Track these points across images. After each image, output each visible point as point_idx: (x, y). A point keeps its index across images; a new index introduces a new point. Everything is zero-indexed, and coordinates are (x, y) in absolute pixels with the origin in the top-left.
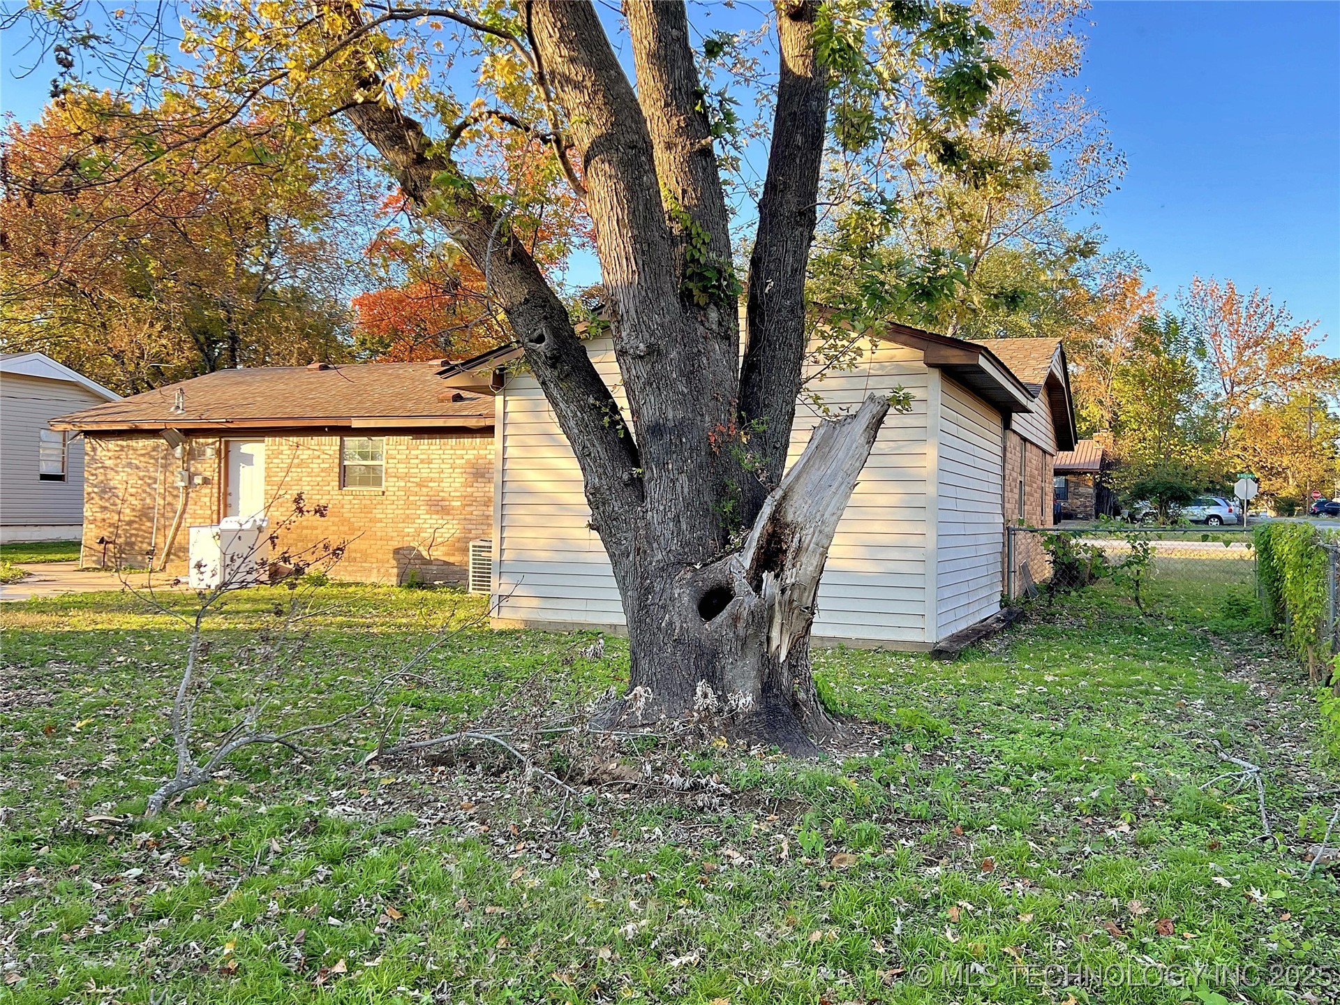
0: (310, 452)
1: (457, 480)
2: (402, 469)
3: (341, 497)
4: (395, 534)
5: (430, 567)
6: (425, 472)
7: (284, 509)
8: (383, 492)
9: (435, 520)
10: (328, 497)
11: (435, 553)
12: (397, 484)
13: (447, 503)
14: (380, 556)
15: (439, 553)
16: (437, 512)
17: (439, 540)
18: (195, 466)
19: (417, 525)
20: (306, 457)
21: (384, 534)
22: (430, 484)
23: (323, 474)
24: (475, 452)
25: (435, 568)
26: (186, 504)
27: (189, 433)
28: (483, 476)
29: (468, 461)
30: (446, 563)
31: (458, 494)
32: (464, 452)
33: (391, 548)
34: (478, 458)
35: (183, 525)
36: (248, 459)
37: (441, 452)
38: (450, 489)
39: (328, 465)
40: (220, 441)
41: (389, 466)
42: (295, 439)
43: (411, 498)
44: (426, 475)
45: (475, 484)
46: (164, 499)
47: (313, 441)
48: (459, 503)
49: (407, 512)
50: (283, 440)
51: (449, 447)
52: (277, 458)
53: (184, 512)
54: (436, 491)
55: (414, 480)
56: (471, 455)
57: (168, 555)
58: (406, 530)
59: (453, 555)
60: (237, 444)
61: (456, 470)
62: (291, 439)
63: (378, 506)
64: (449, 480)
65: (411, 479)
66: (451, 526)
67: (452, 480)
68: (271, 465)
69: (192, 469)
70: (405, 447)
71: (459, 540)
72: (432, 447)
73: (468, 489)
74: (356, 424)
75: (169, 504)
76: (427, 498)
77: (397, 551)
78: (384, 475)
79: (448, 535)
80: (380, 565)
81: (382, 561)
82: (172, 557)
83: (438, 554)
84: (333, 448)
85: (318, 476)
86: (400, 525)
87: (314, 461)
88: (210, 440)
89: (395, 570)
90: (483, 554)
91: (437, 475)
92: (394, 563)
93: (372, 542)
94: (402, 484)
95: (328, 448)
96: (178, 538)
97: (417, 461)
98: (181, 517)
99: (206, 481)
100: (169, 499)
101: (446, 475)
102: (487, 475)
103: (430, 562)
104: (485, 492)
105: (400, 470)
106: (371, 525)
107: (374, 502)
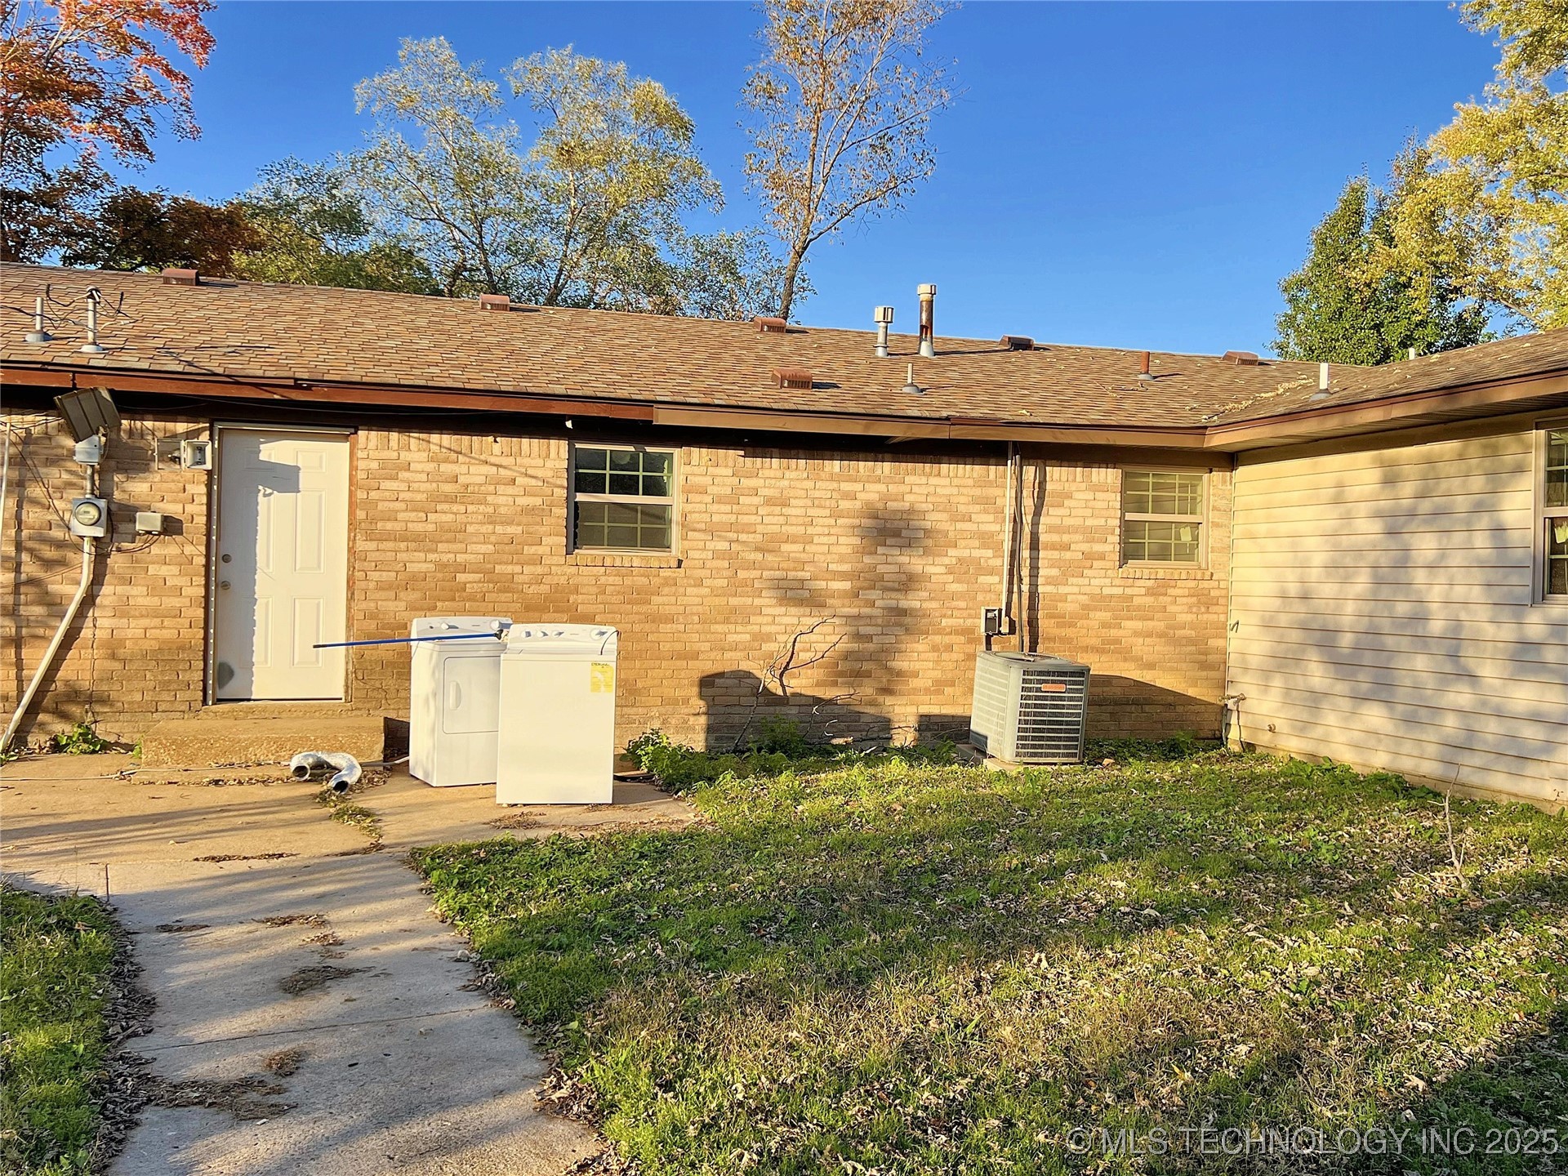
0: (486, 469)
1: (842, 540)
2: (722, 514)
3: (574, 570)
4: (706, 646)
5: (785, 710)
6: (772, 523)
7: (417, 595)
8: (680, 562)
9: (791, 618)
10: (539, 570)
11: (793, 683)
12: (710, 545)
13: (822, 584)
14: (668, 692)
15: (804, 682)
16: (801, 602)
17: (804, 656)
18: (133, 489)
19: (756, 628)
20: (481, 479)
21: (678, 646)
22: (785, 547)
23: (524, 519)
24: (882, 487)
25: (794, 710)
26: (97, 580)
27: (133, 403)
28: (896, 533)
29: (868, 504)
30: (817, 701)
31: (846, 567)
32: (859, 487)
33: (697, 676)
34: (885, 498)
35: (86, 633)
36: (285, 479)
37: (810, 484)
38: (829, 558)
39: (538, 501)
40: (211, 429)
41: (689, 507)
42: (447, 439)
43: (742, 574)
44: (776, 529)
45: (880, 550)
46: (17, 569)
47: (496, 447)
48: (846, 585)
49: (733, 601)
50: (414, 439)
51: (823, 475)
52: (395, 478)
53: (89, 601)
54: (796, 561)
55: (750, 538)
56: (872, 493)
57: (33, 709)
58: (730, 638)
59: (835, 684)
60: (252, 439)
61: (840, 521)
62: (435, 438)
63: (666, 590)
64: (825, 540)
65: (743, 537)
66: (829, 629)
67: (833, 539)
68: (374, 495)
69: (117, 495)
70: (729, 472)
71: (847, 656)
72: (788, 474)
73: (867, 560)
74: (663, 418)
75: (32, 582)
76: (778, 574)
77: (707, 683)
78: (675, 528)
79: (825, 647)
80: (670, 708)
81: (675, 702)
82: (41, 717)
83: (801, 683)
84: (549, 464)
85: (510, 523)
86: (719, 628)
87: (501, 489)
88: (181, 427)
89: (703, 720)
90: (1043, 686)
91: (801, 530)
92: (700, 705)
93: (648, 664)
94: (725, 545)
95: (540, 462)
96: (64, 673)
97: (756, 500)
98: (80, 614)
99: (171, 526)
100: (30, 568)
101: (819, 530)
102: (904, 533)
103: (783, 701)
104: (900, 565)
105: (715, 518)
106: (647, 627)
107: (656, 581)
